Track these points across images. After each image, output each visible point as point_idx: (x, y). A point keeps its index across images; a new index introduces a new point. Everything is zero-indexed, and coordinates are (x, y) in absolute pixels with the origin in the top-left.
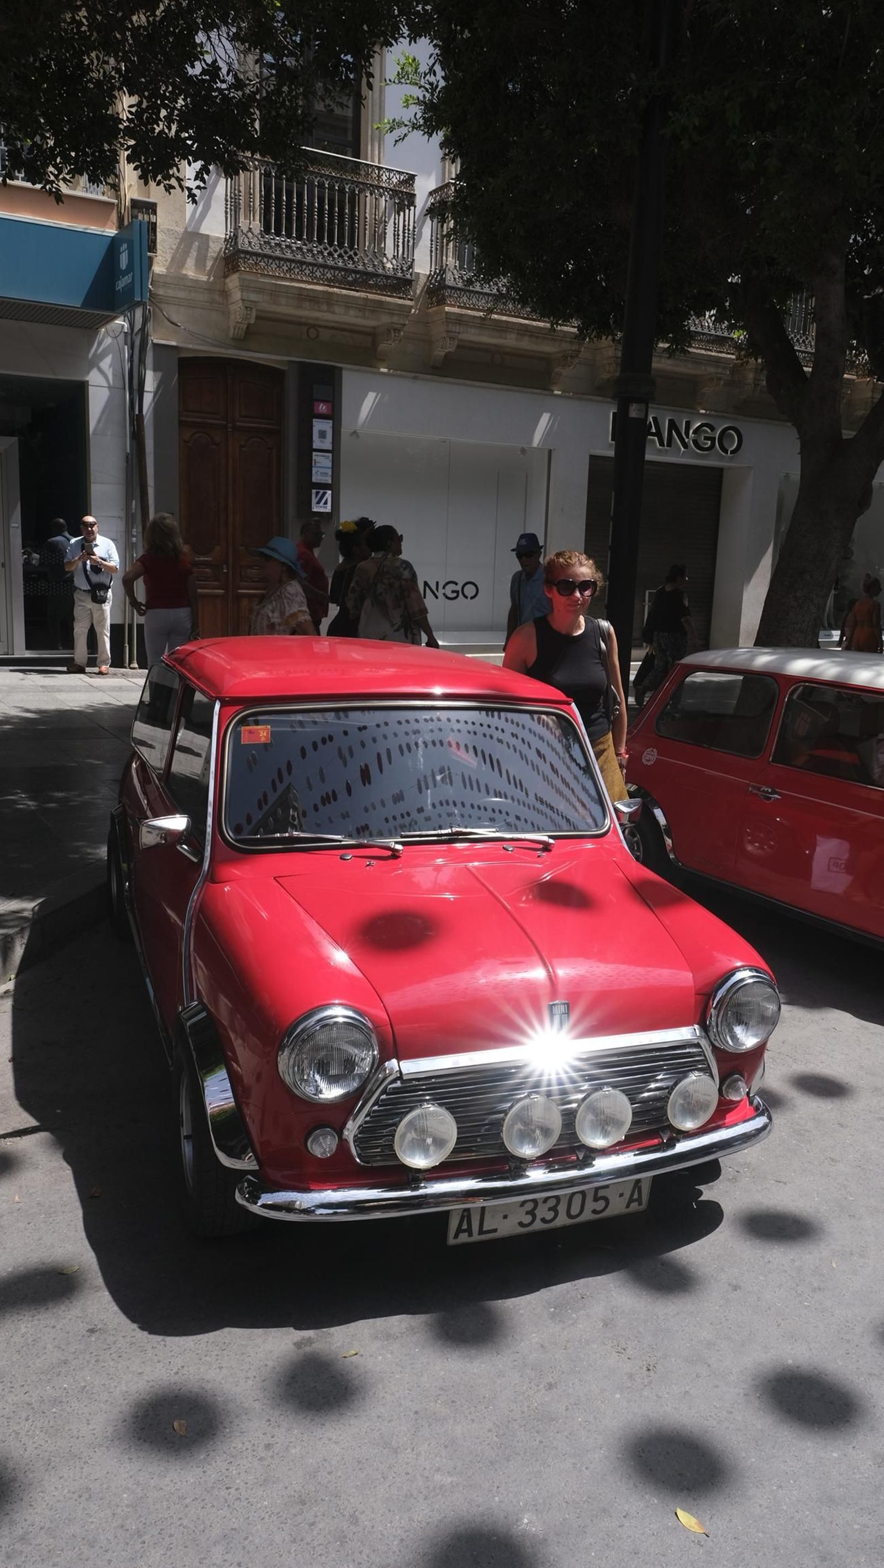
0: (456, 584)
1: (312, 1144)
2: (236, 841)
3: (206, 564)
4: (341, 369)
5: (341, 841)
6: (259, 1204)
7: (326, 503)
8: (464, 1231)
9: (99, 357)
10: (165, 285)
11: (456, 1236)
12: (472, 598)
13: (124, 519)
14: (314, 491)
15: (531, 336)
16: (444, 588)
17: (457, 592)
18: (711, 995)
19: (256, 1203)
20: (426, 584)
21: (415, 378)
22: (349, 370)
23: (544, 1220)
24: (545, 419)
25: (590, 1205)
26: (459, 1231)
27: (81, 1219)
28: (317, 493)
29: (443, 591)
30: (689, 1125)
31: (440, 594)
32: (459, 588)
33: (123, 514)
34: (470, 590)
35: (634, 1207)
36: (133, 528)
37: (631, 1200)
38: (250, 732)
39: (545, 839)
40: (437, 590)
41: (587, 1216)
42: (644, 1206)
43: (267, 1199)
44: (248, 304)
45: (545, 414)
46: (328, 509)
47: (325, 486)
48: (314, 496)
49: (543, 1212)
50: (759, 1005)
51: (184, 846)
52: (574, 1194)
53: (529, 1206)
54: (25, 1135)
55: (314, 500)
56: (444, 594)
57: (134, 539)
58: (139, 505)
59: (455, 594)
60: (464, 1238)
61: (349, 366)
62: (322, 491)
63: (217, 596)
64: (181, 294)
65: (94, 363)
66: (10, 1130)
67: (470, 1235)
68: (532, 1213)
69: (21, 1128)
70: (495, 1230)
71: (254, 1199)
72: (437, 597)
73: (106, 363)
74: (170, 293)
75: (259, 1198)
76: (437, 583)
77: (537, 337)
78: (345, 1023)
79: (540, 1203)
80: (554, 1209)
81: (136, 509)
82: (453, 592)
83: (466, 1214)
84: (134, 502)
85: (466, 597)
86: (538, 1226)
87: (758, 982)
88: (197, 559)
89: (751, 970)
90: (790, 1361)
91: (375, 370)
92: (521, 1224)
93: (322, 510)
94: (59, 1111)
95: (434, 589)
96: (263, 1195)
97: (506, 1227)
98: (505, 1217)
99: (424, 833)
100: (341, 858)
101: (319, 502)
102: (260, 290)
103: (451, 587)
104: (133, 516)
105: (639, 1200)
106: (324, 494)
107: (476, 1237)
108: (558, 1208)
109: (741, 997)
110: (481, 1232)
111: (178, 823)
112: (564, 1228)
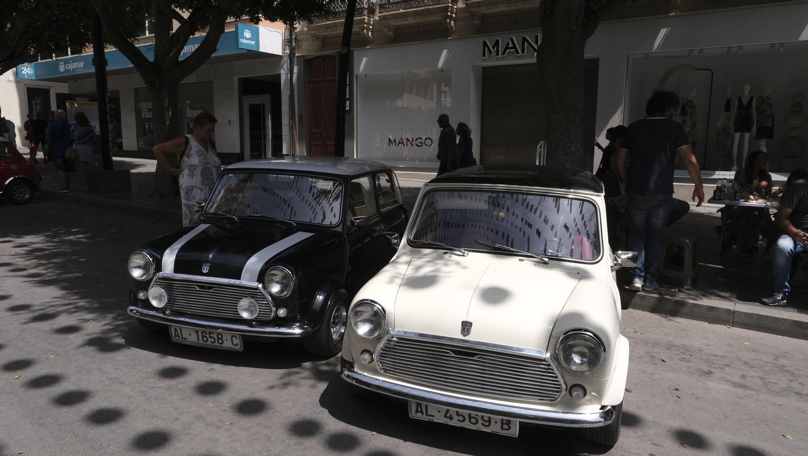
0: (422, 139)
3: (318, 133)
4: (353, 50)
7: (347, 106)
9: (283, 65)
10: (300, 35)
12: (429, 146)
15: (420, 15)
16: (416, 141)
20: (407, 139)
21: (382, 47)
22: (357, 50)
24: (445, 52)
29: (416, 142)
31: (414, 144)
32: (423, 141)
34: (428, 142)
40: (413, 142)
44: (312, 35)
45: (444, 51)
46: (348, 108)
47: (348, 99)
56: (416, 144)
59: (421, 144)
61: (355, 49)
64: (304, 37)
65: (282, 67)
72: (412, 145)
73: (285, 67)
74: (302, 37)
76: (413, 139)
77: (423, 15)
82: (420, 143)
84: (291, 112)
85: (427, 146)
88: (315, 131)
91: (365, 48)
95: (411, 142)
102: (314, 29)
103: (419, 140)
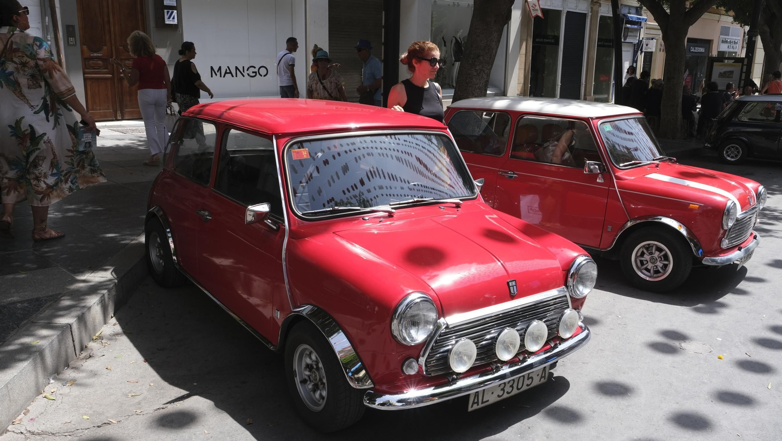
0: (255, 68)
1: (407, 368)
2: (302, 215)
3: (98, 58)
5: (360, 210)
6: (376, 404)
7: (174, 18)
8: (475, 403)
11: (472, 407)
12: (264, 76)
13: (41, 30)
14: (166, 11)
16: (248, 70)
17: (256, 72)
18: (569, 271)
19: (375, 404)
20: (237, 68)
23: (508, 393)
25: (527, 382)
26: (474, 403)
27: (251, 436)
28: (168, 12)
29: (247, 72)
30: (568, 335)
31: (245, 74)
32: (256, 70)
33: (40, 26)
34: (263, 71)
35: (543, 380)
36: (48, 35)
37: (542, 377)
38: (298, 153)
39: (458, 201)
40: (244, 71)
41: (525, 388)
42: (546, 380)
43: (379, 401)
46: (176, 22)
47: (172, 8)
48: (166, 14)
49: (508, 389)
50: (591, 273)
51: (269, 220)
52: (520, 377)
53: (502, 386)
54: (184, 399)
55: (166, 17)
56: (248, 74)
57: (49, 43)
58: (51, 20)
59: (254, 74)
60: (475, 407)
62: (171, 11)
63: (107, 79)
66: (174, 398)
67: (478, 405)
68: (503, 390)
69: (180, 396)
70: (488, 401)
71: (373, 402)
72: (244, 76)
75: (375, 401)
76: (243, 67)
78: (421, 301)
79: (507, 384)
80: (512, 386)
81: (48, 22)
82: (253, 72)
83: (477, 394)
84: (47, 18)
85: (261, 76)
86: (506, 396)
87: (588, 262)
88: (92, 55)
89: (585, 256)
90: (635, 438)
92: (499, 396)
93: (171, 23)
94: (195, 384)
95: (242, 71)
96: (377, 399)
97: (492, 399)
98: (493, 393)
99: (401, 202)
100: (363, 219)
101: (169, 18)
103: (252, 70)
104: (47, 27)
105: (544, 377)
106: (172, 12)
107: (481, 406)
108: (514, 385)
109: (583, 270)
110: (483, 403)
111: (264, 208)
112: (516, 395)
